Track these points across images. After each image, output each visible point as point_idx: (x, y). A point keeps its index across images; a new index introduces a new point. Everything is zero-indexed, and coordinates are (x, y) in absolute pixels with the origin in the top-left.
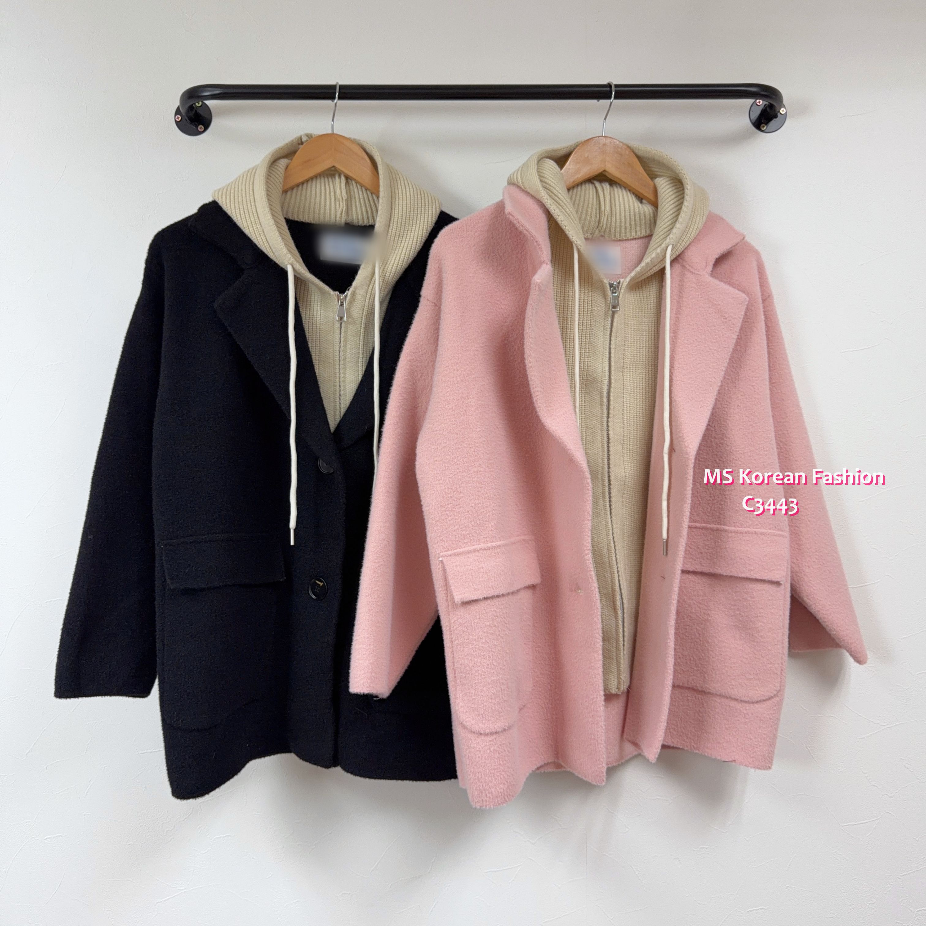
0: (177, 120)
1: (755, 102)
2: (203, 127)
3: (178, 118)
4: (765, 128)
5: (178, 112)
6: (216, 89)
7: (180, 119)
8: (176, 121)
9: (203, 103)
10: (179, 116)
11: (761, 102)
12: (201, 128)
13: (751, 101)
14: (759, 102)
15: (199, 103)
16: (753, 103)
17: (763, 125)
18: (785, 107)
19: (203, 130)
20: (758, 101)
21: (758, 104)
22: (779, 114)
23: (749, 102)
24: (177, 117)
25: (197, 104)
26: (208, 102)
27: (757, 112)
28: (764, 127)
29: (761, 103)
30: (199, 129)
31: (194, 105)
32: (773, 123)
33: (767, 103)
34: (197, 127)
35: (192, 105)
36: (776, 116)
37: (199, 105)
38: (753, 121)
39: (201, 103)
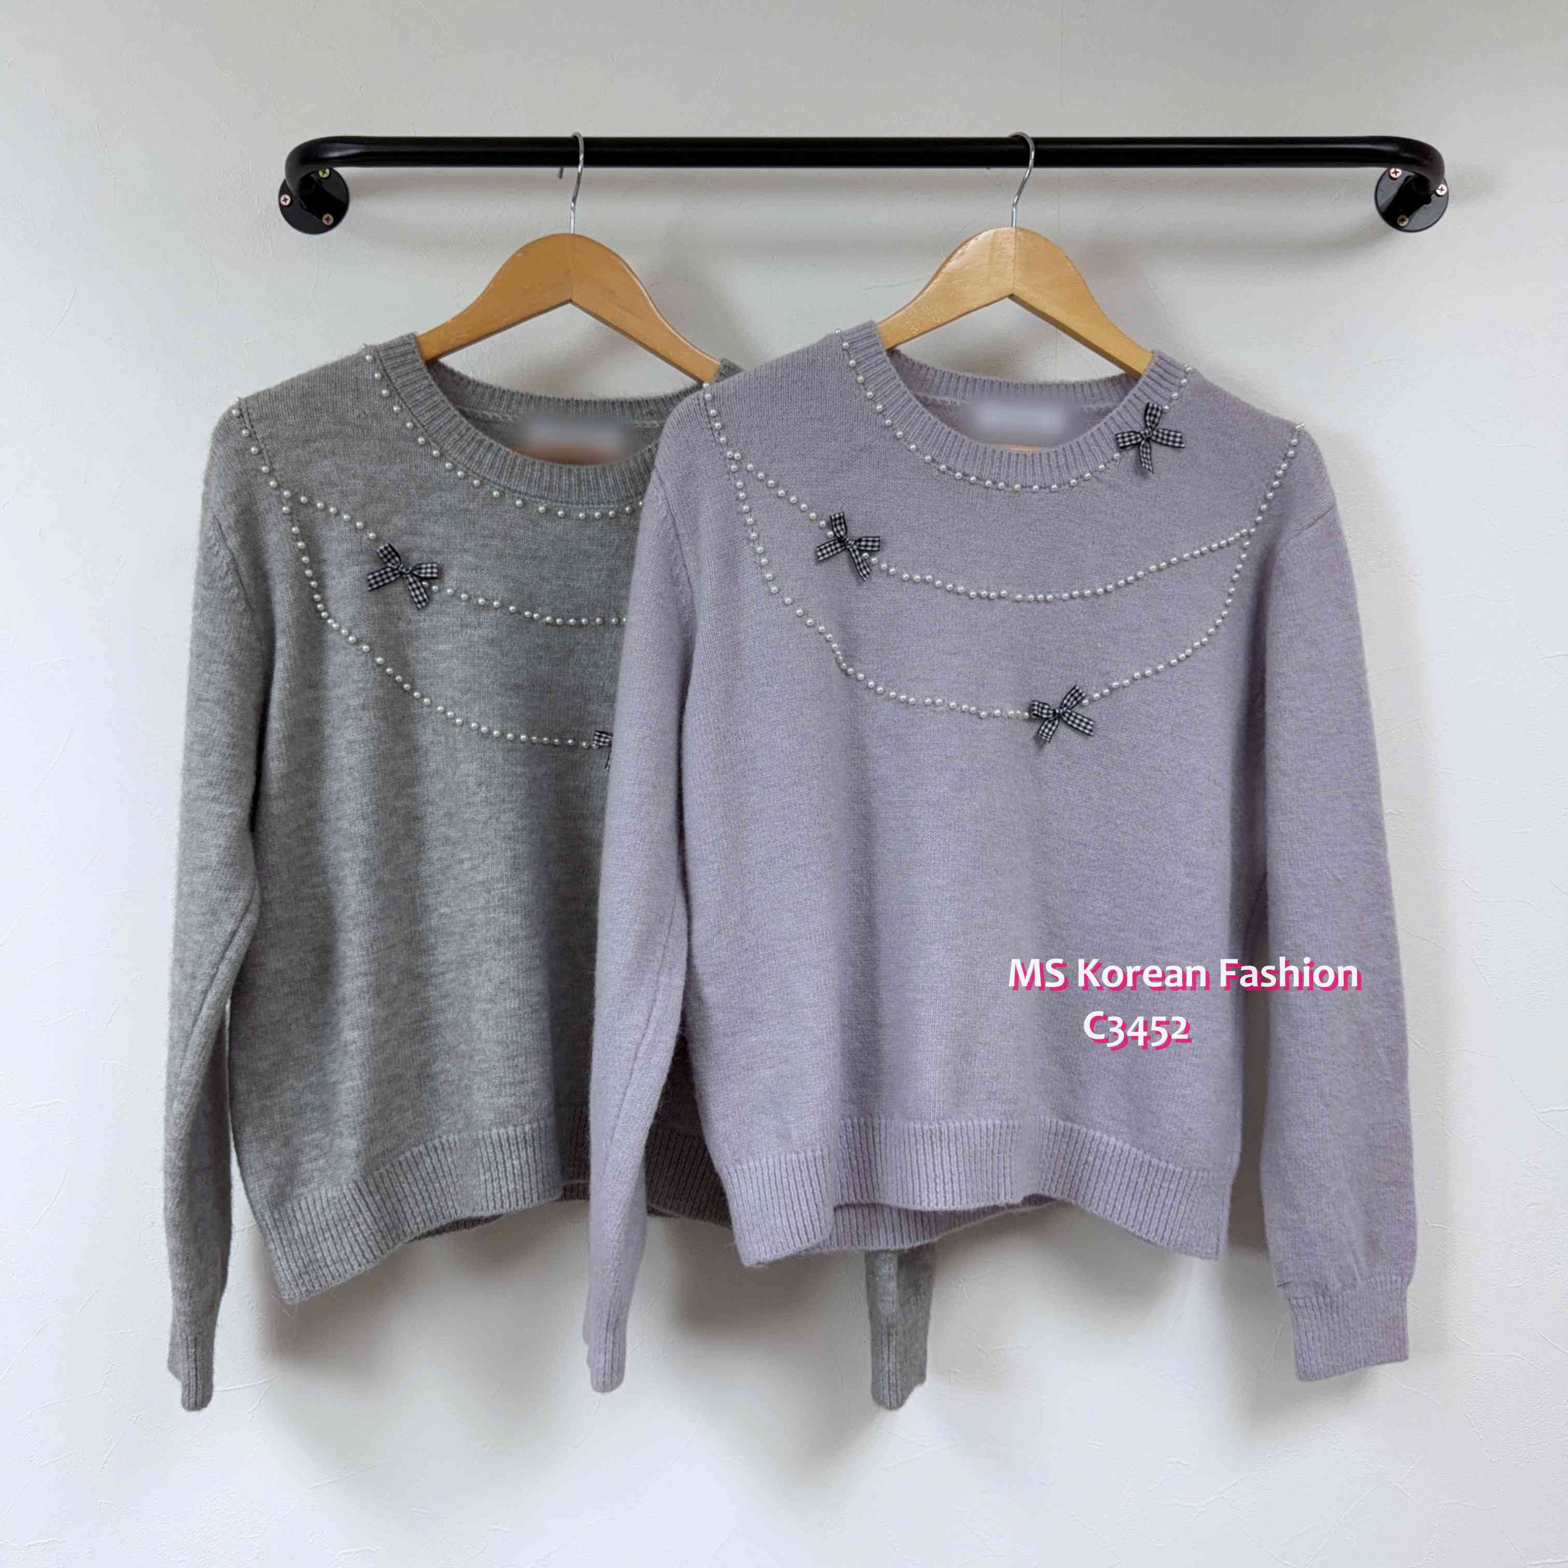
0: (284, 203)
1: (1388, 172)
2: (331, 217)
3: (285, 200)
4: (1405, 223)
5: (284, 190)
6: (356, 146)
7: (288, 202)
8: (280, 205)
9: (332, 171)
10: (287, 197)
11: (1398, 173)
12: (328, 219)
13: (1380, 171)
14: (1396, 172)
15: (324, 172)
16: (1384, 174)
17: (1404, 217)
18: (1445, 184)
19: (331, 221)
20: (1393, 170)
21: (1394, 176)
22: (1433, 196)
23: (1375, 172)
24: (282, 198)
25: (321, 173)
26: (342, 171)
27: (1391, 191)
28: (1403, 220)
29: (1399, 175)
30: (325, 222)
31: (312, 175)
32: (1421, 214)
33: (1412, 174)
34: (321, 218)
35: (309, 175)
36: (1427, 200)
37: (326, 176)
38: (1383, 210)
39: (328, 171)
